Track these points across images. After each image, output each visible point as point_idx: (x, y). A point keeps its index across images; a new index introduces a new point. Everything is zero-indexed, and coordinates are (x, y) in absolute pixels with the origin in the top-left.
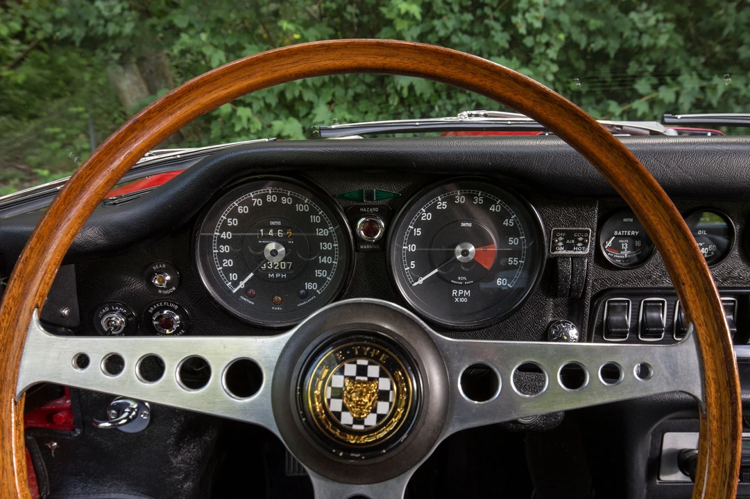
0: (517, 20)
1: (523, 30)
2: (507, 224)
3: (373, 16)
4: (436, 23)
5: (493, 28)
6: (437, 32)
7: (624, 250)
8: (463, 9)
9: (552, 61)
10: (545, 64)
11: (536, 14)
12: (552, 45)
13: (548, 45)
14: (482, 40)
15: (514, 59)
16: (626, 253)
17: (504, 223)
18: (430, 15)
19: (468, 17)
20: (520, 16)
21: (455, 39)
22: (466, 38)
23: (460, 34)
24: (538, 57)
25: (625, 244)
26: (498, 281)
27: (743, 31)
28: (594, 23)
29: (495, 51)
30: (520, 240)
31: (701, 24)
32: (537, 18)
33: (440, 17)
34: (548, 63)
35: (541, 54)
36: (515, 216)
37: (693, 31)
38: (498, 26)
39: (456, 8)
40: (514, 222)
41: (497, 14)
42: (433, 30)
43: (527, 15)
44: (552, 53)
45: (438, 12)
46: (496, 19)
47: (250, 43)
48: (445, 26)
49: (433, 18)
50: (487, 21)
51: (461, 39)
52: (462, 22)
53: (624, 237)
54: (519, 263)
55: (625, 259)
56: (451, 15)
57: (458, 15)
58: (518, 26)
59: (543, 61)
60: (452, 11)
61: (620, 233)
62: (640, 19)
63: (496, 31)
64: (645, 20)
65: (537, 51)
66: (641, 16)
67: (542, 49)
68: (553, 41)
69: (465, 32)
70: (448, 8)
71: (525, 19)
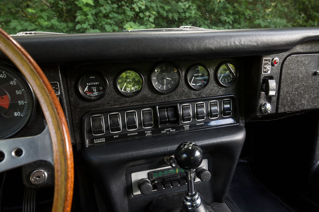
0: (134, 6)
1: (137, 10)
2: (12, 84)
3: (73, 6)
4: (102, 8)
5: (127, 10)
6: (102, 12)
7: (95, 92)
8: (113, 3)
9: (152, 23)
10: (149, 24)
11: (142, 3)
12: (151, 16)
13: (149, 17)
14: (123, 15)
15: (137, 23)
16: (96, 93)
17: (11, 84)
18: (99, 5)
19: (115, 6)
20: (135, 4)
21: (111, 15)
22: (115, 15)
23: (113, 13)
24: (146, 22)
25: (95, 89)
26: (15, 114)
27: (221, 11)
28: (167, 8)
29: (129, 19)
30: (22, 91)
31: (207, 8)
32: (143, 5)
33: (103, 6)
34: (150, 24)
35: (146, 20)
36: (15, 79)
37: (204, 11)
38: (128, 9)
39: (110, 2)
40: (16, 82)
41: (127, 4)
42: (100, 11)
43: (138, 4)
44: (151, 20)
45: (102, 4)
46: (127, 6)
47: (14, 19)
48: (105, 9)
49: (100, 6)
50: (123, 7)
51: (113, 16)
52: (113, 8)
53: (93, 86)
54: (25, 103)
55: (96, 96)
56: (107, 5)
57: (111, 5)
58: (135, 8)
59: (148, 23)
60: (108, 3)
61: (90, 84)
62: (182, 5)
63: (128, 11)
64: (185, 5)
65: (145, 19)
66: (183, 4)
67: (147, 18)
68: (151, 15)
69: (114, 12)
70: (106, 2)
71: (137, 5)
